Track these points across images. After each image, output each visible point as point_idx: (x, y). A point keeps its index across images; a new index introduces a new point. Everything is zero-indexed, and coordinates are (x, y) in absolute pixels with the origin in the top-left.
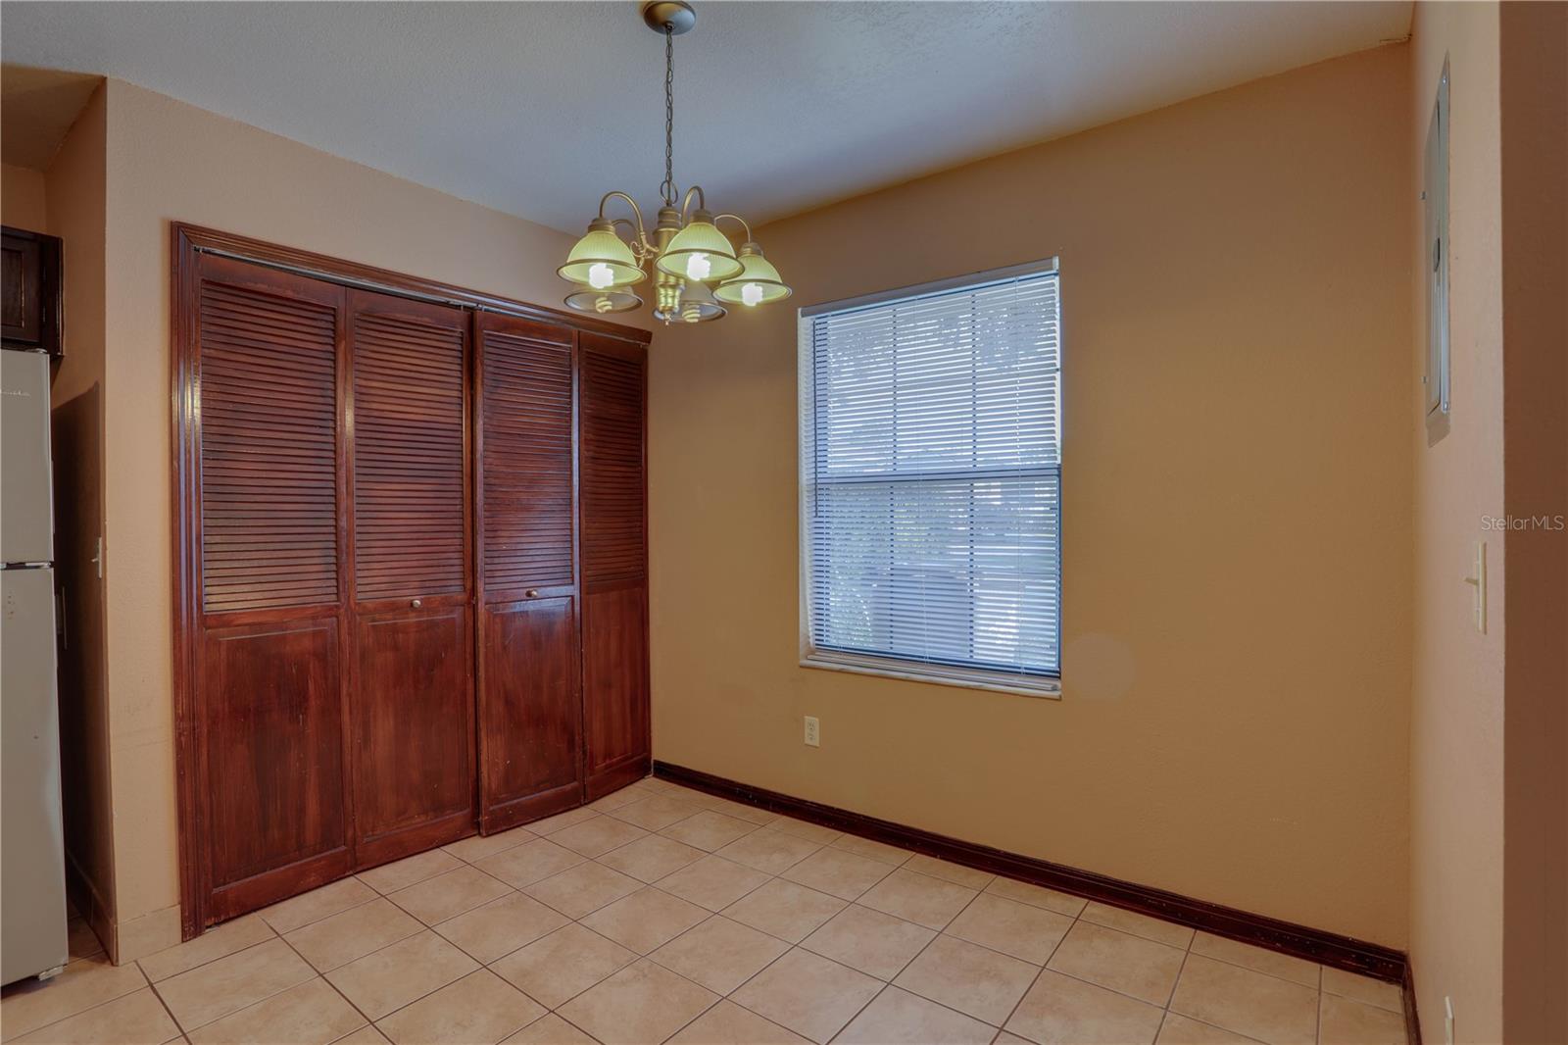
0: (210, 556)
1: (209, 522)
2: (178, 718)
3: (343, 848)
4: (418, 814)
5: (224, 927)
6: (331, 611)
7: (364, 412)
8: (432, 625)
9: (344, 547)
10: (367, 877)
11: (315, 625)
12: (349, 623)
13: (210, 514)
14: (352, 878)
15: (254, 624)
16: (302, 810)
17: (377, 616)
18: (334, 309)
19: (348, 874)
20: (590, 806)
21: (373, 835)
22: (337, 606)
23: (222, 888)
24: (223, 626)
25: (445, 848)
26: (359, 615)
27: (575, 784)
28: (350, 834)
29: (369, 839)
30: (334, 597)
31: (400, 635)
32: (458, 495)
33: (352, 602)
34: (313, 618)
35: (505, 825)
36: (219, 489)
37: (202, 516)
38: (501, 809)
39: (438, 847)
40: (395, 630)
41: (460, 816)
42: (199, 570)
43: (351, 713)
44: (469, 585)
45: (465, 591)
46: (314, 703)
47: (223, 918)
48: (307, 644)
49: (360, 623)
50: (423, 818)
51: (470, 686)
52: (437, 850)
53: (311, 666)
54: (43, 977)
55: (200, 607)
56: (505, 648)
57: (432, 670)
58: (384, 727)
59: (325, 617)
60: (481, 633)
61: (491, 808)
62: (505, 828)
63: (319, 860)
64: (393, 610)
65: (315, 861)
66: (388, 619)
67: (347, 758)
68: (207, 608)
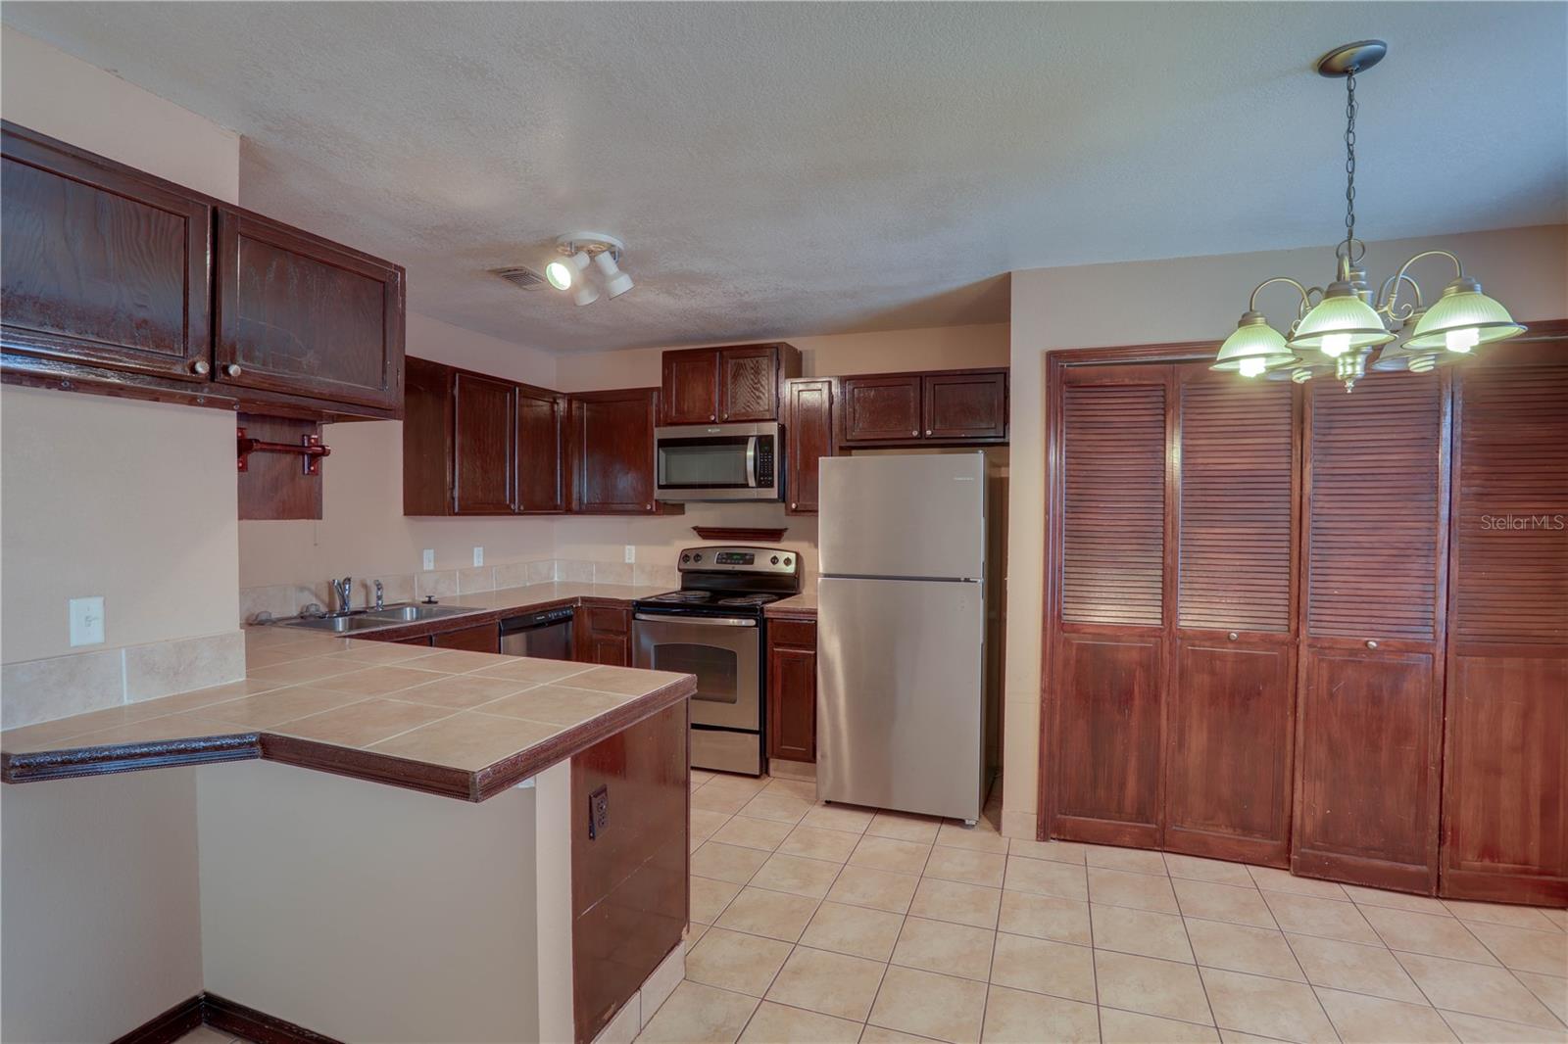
0: (1068, 582)
1: (1068, 557)
2: (1043, 690)
3: (1154, 826)
4: (1227, 826)
5: (1063, 844)
6: (1153, 632)
7: (1190, 467)
8: (1251, 658)
9: (1169, 583)
10: (1171, 858)
11: (1142, 642)
12: (1171, 644)
13: (1069, 551)
14: (1160, 854)
15: (1094, 634)
16: (1122, 786)
17: (1197, 642)
18: (1163, 385)
19: (1156, 848)
20: (1445, 903)
21: (1182, 827)
22: (1160, 629)
23: (1063, 817)
24: (1074, 632)
25: (1250, 867)
26: (1181, 639)
27: (1424, 868)
28: (1161, 817)
29: (1177, 828)
30: (1160, 622)
31: (1218, 662)
32: (1287, 538)
33: (1174, 627)
34: (1140, 636)
35: (1318, 873)
36: (1075, 534)
37: (1064, 552)
38: (1316, 856)
39: (1244, 863)
40: (1213, 656)
41: (1270, 845)
42: (1060, 591)
43: (1168, 719)
44: (1293, 626)
45: (1289, 631)
46: (1137, 702)
47: (1062, 837)
48: (1135, 655)
49: (1181, 647)
50: (1230, 831)
51: (1290, 725)
52: (1243, 866)
53: (1137, 674)
54: (967, 822)
55: (1059, 616)
56: (1331, 696)
57: (1248, 699)
58: (1198, 740)
59: (1149, 636)
60: (1303, 674)
61: (1303, 850)
62: (1318, 876)
63: (1135, 827)
64: (1211, 639)
65: (1131, 826)
66: (1207, 647)
67: (1163, 755)
68: (1065, 617)
